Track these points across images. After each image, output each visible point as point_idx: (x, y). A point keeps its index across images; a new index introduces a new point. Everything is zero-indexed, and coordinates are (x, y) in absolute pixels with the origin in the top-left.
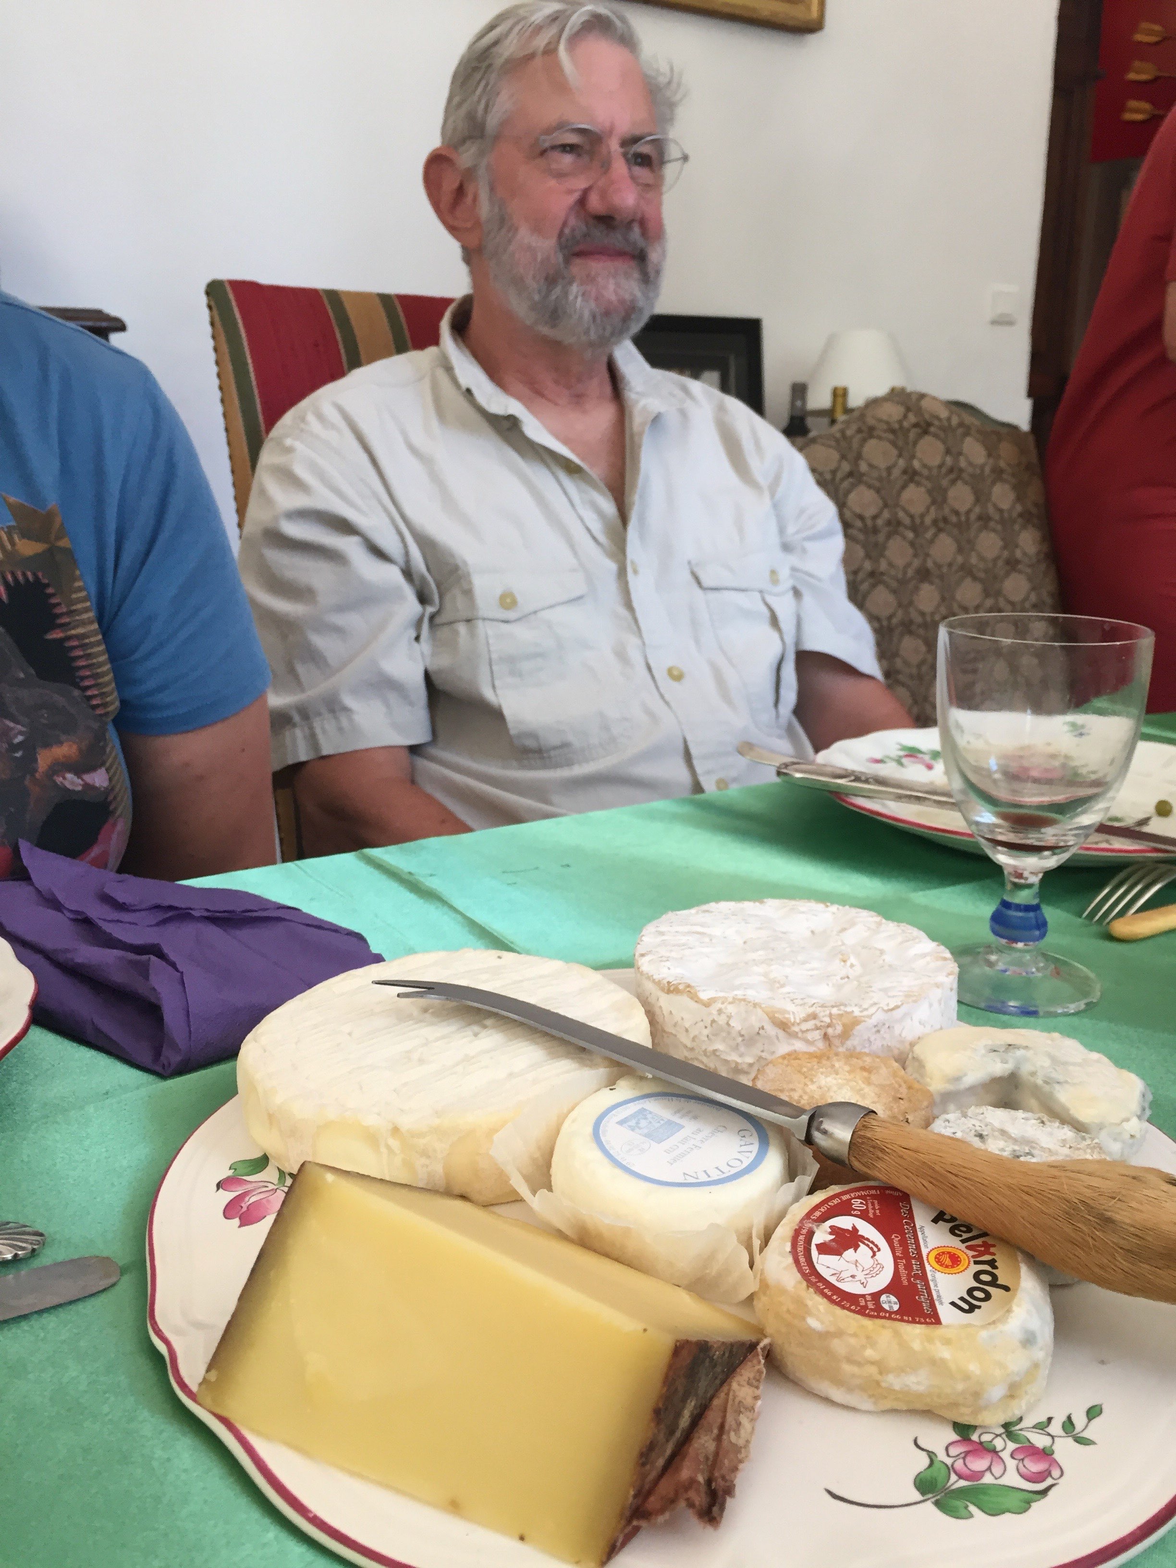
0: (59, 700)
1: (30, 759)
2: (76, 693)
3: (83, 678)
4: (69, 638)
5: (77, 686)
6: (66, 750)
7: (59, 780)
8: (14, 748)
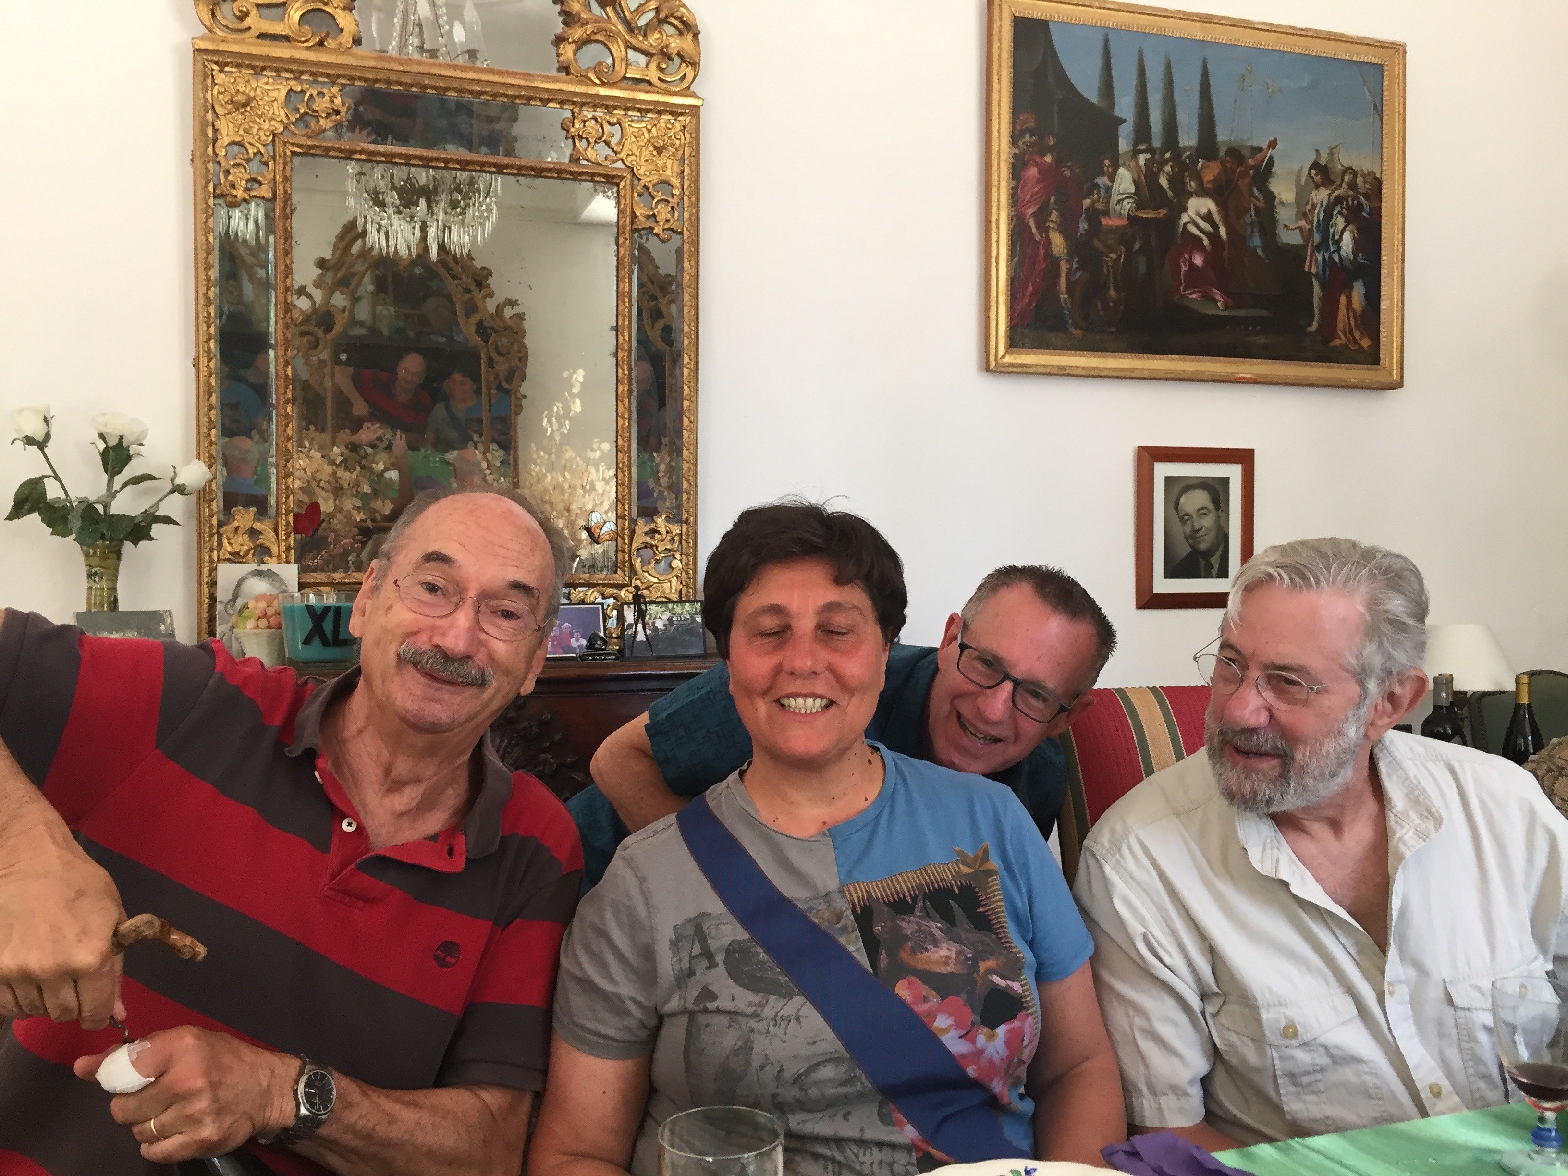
0: (988, 940)
1: (974, 967)
2: (994, 936)
3: (997, 929)
4: (988, 910)
5: (993, 933)
6: (991, 963)
7: (990, 977)
8: (969, 959)
